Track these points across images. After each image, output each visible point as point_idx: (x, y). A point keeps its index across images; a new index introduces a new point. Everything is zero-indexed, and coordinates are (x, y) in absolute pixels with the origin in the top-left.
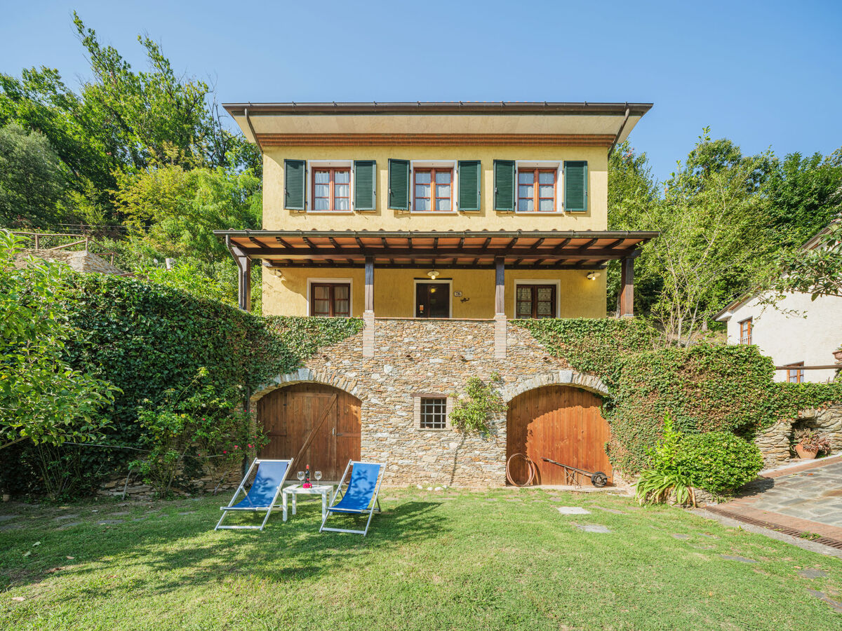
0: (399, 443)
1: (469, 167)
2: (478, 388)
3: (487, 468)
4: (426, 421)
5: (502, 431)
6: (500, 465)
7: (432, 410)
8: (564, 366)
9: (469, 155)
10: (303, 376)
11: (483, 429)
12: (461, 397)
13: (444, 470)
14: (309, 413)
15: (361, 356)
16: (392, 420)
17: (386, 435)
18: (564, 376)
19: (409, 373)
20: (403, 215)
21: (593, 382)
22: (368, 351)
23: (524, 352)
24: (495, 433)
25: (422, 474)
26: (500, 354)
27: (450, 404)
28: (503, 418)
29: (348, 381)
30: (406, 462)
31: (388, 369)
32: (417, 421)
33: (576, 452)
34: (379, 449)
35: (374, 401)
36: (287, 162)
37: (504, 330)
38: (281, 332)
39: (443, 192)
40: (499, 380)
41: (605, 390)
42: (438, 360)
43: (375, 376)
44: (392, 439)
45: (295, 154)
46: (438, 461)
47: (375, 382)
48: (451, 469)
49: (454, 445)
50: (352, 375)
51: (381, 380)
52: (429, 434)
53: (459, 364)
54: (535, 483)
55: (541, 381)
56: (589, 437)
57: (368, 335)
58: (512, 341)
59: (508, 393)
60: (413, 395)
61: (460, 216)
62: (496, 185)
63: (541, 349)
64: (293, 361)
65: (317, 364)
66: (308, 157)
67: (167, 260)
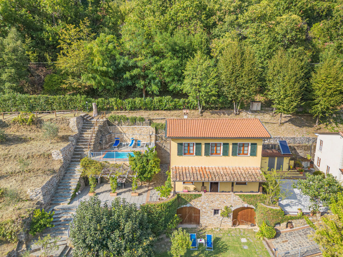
0: (209, 219)
1: (226, 145)
2: (227, 208)
3: (228, 224)
4: (215, 214)
5: (232, 216)
6: (230, 223)
7: (216, 212)
8: (246, 203)
9: (226, 141)
10: (188, 205)
11: (228, 216)
12: (223, 209)
13: (219, 224)
15: (201, 201)
16: (207, 214)
17: (206, 217)
18: (246, 205)
19: (212, 205)
20: (208, 156)
21: (251, 206)
22: (203, 201)
23: (237, 200)
24: (230, 217)
25: (214, 225)
26: (232, 202)
27: (220, 211)
28: (232, 214)
30: (210, 222)
31: (207, 204)
32: (213, 214)
34: (204, 220)
35: (203, 210)
36: (178, 144)
38: (183, 197)
39: (219, 149)
40: (231, 206)
42: (218, 202)
43: (204, 205)
45: (180, 141)
46: (217, 222)
49: (221, 219)
50: (199, 205)
51: (205, 206)
52: (215, 217)
53: (223, 203)
54: (238, 225)
55: (241, 206)
56: (251, 215)
57: (203, 197)
59: (233, 209)
60: (212, 209)
61: (223, 156)
63: (241, 200)
64: (186, 202)
65: (192, 203)
66: (183, 142)
67: (93, 104)
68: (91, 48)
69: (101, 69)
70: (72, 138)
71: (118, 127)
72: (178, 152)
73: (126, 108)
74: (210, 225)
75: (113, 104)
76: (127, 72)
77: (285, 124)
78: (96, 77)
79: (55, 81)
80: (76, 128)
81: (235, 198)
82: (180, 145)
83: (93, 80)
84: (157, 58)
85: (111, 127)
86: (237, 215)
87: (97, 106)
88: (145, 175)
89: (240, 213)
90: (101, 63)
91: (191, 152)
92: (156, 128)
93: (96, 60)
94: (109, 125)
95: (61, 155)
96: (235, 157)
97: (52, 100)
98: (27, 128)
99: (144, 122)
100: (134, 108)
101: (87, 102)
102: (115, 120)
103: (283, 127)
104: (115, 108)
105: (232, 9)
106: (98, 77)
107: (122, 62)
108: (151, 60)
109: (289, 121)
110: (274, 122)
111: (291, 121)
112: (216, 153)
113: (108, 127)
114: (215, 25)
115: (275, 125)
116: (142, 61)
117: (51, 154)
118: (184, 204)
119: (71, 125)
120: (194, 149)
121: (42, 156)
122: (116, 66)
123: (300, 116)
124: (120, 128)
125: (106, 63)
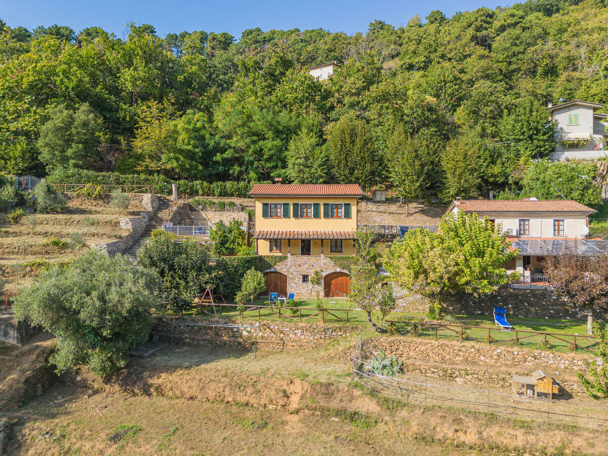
0: (297, 287)
1: (316, 205)
2: (317, 273)
3: (319, 293)
4: (304, 281)
5: (323, 284)
6: (322, 292)
7: (305, 278)
8: (338, 267)
9: (316, 202)
10: (272, 270)
11: (318, 283)
13: (308, 293)
14: (273, 279)
15: (287, 265)
16: (295, 281)
17: (293, 285)
18: (338, 270)
19: (299, 269)
20: (297, 219)
21: (345, 271)
22: (289, 264)
23: (328, 264)
24: (321, 284)
25: (303, 294)
26: (322, 265)
27: (310, 277)
28: (323, 280)
30: (298, 292)
31: (294, 268)
32: (301, 281)
34: (292, 288)
35: (290, 276)
36: (263, 204)
37: (323, 258)
38: (267, 260)
39: (309, 210)
40: (322, 271)
41: (349, 273)
42: (307, 266)
43: (291, 270)
44: (295, 286)
45: (266, 201)
46: (307, 291)
48: (310, 293)
49: (311, 287)
50: (285, 270)
52: (304, 284)
53: (312, 267)
54: (332, 296)
55: (333, 271)
56: (346, 285)
57: (289, 260)
59: (324, 274)
60: (300, 275)
61: (314, 219)
62: (324, 210)
63: (332, 263)
64: (270, 266)
65: (276, 267)
66: (269, 202)
67: (173, 185)
68: (176, 126)
69: (186, 147)
70: (145, 214)
71: (202, 212)
72: (263, 214)
73: (214, 193)
74: (298, 294)
75: (198, 187)
76: (218, 154)
77: (415, 215)
78: (179, 158)
79: (128, 165)
80: (150, 206)
81: (325, 261)
82: (265, 205)
83: (174, 161)
84: (255, 138)
85: (193, 212)
86: (330, 284)
87: (178, 189)
88: (226, 246)
89: (333, 282)
90: (186, 141)
91: (279, 214)
92: (249, 214)
93: (180, 138)
94: (191, 210)
95: (130, 224)
96: (327, 220)
97: (124, 180)
98: (92, 203)
99: (235, 208)
100: (224, 194)
101: (165, 184)
102: (199, 204)
103: (411, 218)
104: (200, 192)
105: (354, 91)
106: (182, 158)
107: (212, 143)
108: (248, 140)
109: (420, 211)
110: (401, 212)
111: (423, 212)
112: (307, 215)
113: (190, 213)
114: (332, 108)
115: (402, 215)
116: (236, 142)
117: (119, 222)
118: (268, 268)
119: (144, 203)
120: (280, 211)
121: (109, 223)
122: (204, 148)
123: (435, 207)
124: (204, 214)
125: (192, 142)
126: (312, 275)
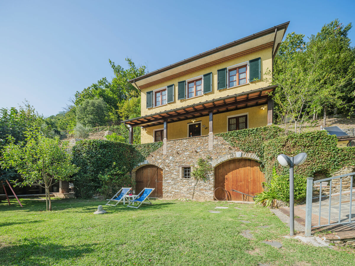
0: (174, 184)
1: (208, 76)
2: (202, 162)
3: (206, 193)
4: (185, 176)
5: (212, 179)
6: (211, 192)
7: (186, 171)
8: (238, 150)
9: (207, 71)
10: (146, 163)
11: (204, 177)
12: (196, 166)
13: (190, 193)
14: (149, 174)
15: (162, 155)
16: (172, 176)
17: (170, 181)
18: (238, 155)
19: (178, 159)
20: (184, 101)
22: (165, 152)
23: (221, 146)
24: (208, 179)
25: (182, 195)
26: (210, 148)
27: (192, 169)
28: (212, 173)
29: (159, 163)
30: (177, 191)
31: (171, 158)
32: (181, 176)
33: (248, 187)
34: (168, 186)
35: (166, 169)
36: (147, 93)
37: (212, 138)
38: (139, 149)
39: (198, 88)
40: (210, 158)
41: (258, 159)
42: (188, 153)
43: (167, 161)
44: (172, 183)
46: (188, 190)
47: (167, 163)
48: (192, 193)
49: (193, 184)
50: (160, 161)
51: (169, 162)
52: (185, 181)
53: (195, 153)
55: (228, 157)
56: (254, 181)
57: (165, 147)
58: (215, 142)
59: (214, 163)
60: (179, 167)
61: (205, 96)
62: (218, 80)
63: (228, 145)
64: (143, 158)
65: (150, 158)
66: (152, 89)
74: (177, 194)
86: (224, 179)
96: (223, 93)
126: (195, 167)
